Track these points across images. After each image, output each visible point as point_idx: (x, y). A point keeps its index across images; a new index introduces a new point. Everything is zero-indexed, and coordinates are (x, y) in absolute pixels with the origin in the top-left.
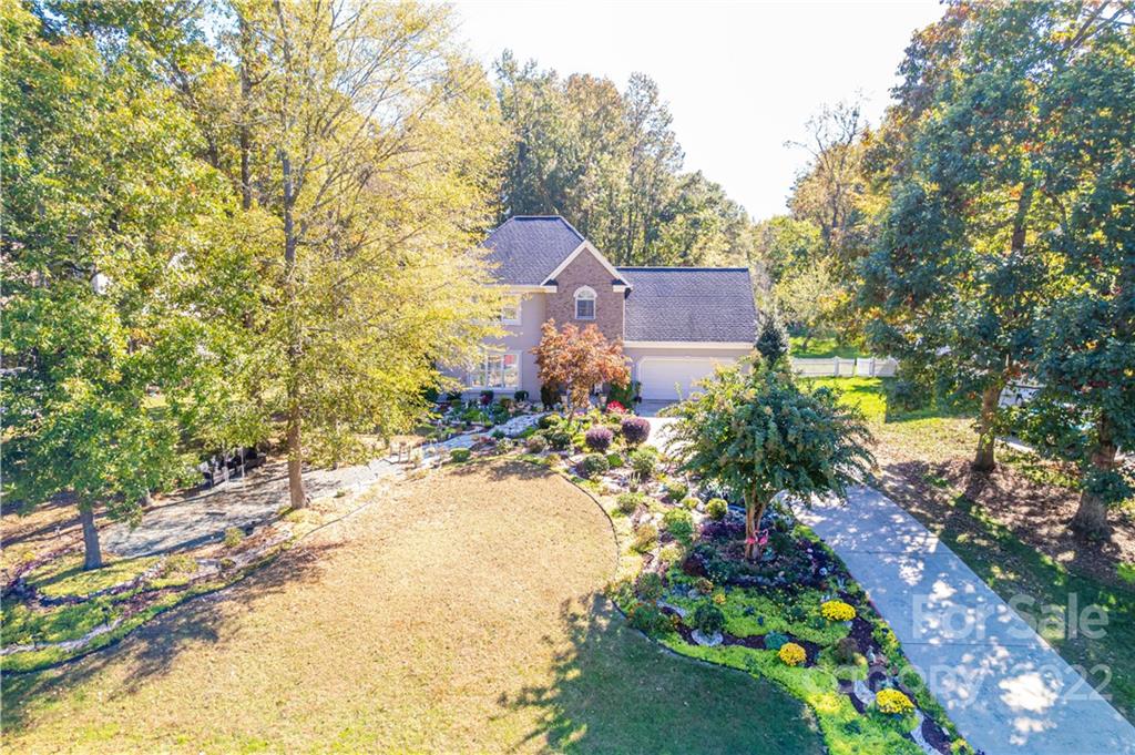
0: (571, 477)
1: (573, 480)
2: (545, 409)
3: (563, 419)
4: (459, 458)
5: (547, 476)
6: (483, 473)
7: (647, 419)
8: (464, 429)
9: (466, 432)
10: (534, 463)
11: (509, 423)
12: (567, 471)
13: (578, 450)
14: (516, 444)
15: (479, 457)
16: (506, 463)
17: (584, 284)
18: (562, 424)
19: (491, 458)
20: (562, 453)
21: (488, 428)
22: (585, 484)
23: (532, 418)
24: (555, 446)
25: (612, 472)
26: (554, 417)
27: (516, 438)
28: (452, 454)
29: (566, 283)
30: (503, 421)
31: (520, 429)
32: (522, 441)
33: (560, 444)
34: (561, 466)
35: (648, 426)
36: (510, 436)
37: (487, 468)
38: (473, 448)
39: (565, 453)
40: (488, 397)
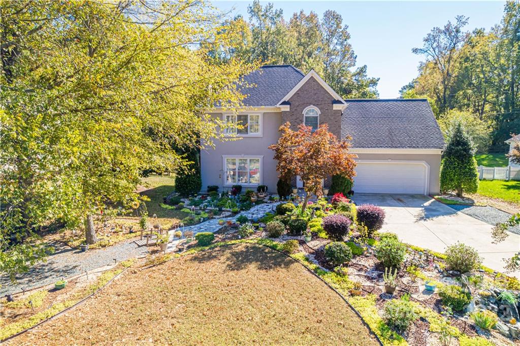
0: (312, 267)
1: (316, 270)
2: (280, 200)
3: (297, 207)
4: (204, 242)
5: (288, 264)
6: (223, 259)
7: (382, 208)
8: (215, 214)
9: (218, 217)
10: (273, 248)
11: (252, 210)
12: (307, 259)
13: (315, 235)
14: (257, 228)
15: (224, 240)
16: (247, 247)
17: (310, 104)
18: (296, 211)
19: (233, 242)
20: (299, 238)
21: (235, 213)
22: (330, 278)
23: (271, 206)
24: (292, 232)
25: (354, 261)
26: (289, 205)
27: (257, 223)
28: (198, 237)
29: (297, 104)
30: (247, 208)
31: (261, 214)
32: (263, 225)
33: (297, 229)
34: (300, 253)
35: (383, 214)
36: (253, 221)
37: (228, 253)
38: (219, 232)
39: (302, 238)
40: (237, 190)
